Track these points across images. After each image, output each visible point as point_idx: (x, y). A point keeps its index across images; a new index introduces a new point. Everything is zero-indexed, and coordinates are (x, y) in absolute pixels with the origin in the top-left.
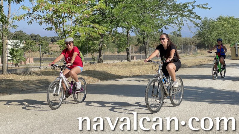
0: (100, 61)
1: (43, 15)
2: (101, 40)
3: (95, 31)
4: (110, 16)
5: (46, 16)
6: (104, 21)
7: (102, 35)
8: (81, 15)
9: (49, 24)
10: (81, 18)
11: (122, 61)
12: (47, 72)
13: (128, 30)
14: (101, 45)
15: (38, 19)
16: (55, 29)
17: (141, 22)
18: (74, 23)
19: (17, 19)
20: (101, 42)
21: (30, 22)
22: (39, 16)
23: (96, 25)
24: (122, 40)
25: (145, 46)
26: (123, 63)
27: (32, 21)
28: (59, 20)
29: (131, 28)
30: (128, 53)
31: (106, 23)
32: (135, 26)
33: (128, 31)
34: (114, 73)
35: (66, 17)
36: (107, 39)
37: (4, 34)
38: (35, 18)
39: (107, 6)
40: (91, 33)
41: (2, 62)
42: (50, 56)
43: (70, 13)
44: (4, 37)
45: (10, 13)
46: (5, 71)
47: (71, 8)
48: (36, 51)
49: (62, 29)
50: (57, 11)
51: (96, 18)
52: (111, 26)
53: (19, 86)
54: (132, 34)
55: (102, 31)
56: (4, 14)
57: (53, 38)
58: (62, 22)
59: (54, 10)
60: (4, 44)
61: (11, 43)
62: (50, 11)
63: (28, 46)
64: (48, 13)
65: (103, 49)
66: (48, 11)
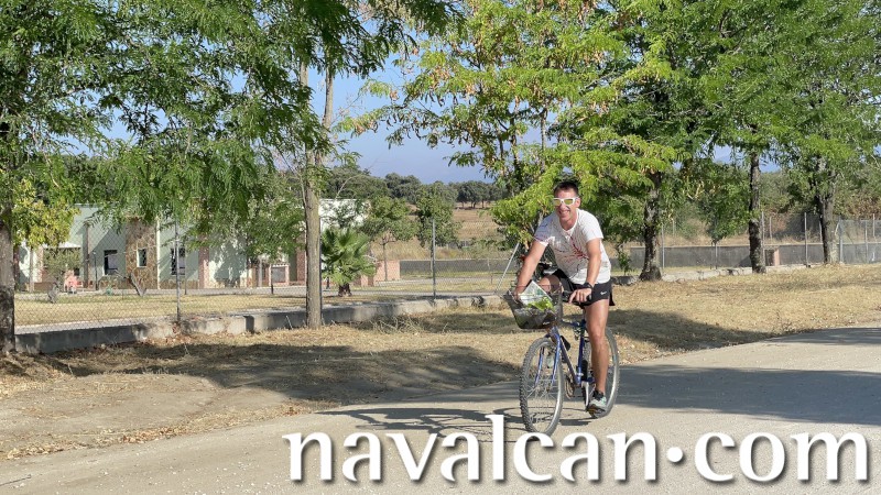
0: (649, 275)
1: (443, 108)
2: (653, 195)
3: (631, 165)
4: (687, 104)
5: (454, 112)
6: (662, 125)
7: (657, 178)
8: (578, 107)
9: (463, 141)
10: (578, 116)
11: (731, 272)
12: (459, 317)
13: (754, 155)
14: (651, 213)
15: (424, 124)
16: (485, 160)
17: (808, 122)
18: (548, 134)
19: (353, 130)
20: (653, 204)
21: (397, 137)
22: (429, 113)
23: (631, 140)
24: (731, 194)
25: (821, 213)
26: (735, 280)
27: (402, 135)
28: (500, 128)
29: (768, 146)
30: (755, 243)
31: (673, 129)
32: (784, 141)
33: (752, 160)
34: (711, 319)
35: (520, 113)
36: (675, 191)
37: (311, 185)
38: (415, 122)
39: (674, 68)
40: (618, 169)
41: (294, 278)
42: (455, 255)
43: (540, 101)
44: (312, 195)
45: (330, 108)
46: (315, 315)
47: (541, 79)
48: (408, 238)
49: (509, 161)
50: (493, 94)
51: (634, 115)
52: (690, 142)
53: (373, 373)
54: (769, 167)
55: (657, 161)
56: (313, 116)
57: (466, 186)
58: (508, 134)
59: (480, 93)
60: (313, 222)
61: (325, 212)
62: (467, 95)
63: (380, 219)
64: (461, 101)
65: (661, 227)
66: (458, 95)
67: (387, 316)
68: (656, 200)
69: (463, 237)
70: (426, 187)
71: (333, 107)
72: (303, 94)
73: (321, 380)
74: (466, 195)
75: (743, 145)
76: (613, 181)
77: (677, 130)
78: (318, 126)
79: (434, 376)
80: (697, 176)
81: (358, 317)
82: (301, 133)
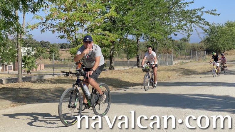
0: (111, 68)
1: (56, 23)
2: (112, 47)
3: (106, 39)
4: (121, 23)
5: (59, 24)
6: (114, 29)
7: (113, 43)
8: (92, 23)
9: (61, 32)
10: (92, 26)
11: (132, 68)
12: (61, 80)
13: (138, 37)
14: (112, 52)
15: (51, 27)
16: (67, 37)
17: (151, 29)
18: (85, 30)
19: (31, 28)
20: (112, 49)
21: (43, 31)
22: (52, 24)
23: (106, 33)
24: (132, 47)
26: (133, 70)
27: (45, 30)
28: (72, 29)
29: (141, 35)
30: (138, 60)
31: (117, 30)
32: (145, 34)
34: (127, 80)
35: (77, 25)
36: (118, 46)
37: (19, 43)
38: (48, 26)
39: (117, 14)
40: (103, 40)
41: (14, 69)
42: (59, 63)
43: (82, 22)
44: (19, 46)
45: (24, 22)
46: (20, 79)
47: (83, 16)
48: (47, 58)
49: (74, 37)
50: (70, 19)
51: (107, 26)
52: (122, 33)
53: (36, 95)
54: (142, 40)
55: (113, 38)
56: (19, 24)
57: (63, 44)
58: (74, 30)
59: (66, 19)
60: (19, 53)
61: (23, 51)
62: (63, 20)
63: (39, 53)
64: (61, 21)
65: (114, 56)
66: (60, 20)
67: (40, 79)
68: (113, 49)
69: (62, 58)
70: (51, 44)
71: (25, 22)
72: (16, 18)
73: (21, 97)
74: (63, 47)
75: (135, 35)
76: (102, 43)
77: (118, 30)
78: (21, 27)
79: (53, 96)
80: (123, 43)
81: (33, 80)
82: (16, 29)
